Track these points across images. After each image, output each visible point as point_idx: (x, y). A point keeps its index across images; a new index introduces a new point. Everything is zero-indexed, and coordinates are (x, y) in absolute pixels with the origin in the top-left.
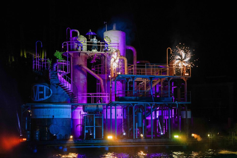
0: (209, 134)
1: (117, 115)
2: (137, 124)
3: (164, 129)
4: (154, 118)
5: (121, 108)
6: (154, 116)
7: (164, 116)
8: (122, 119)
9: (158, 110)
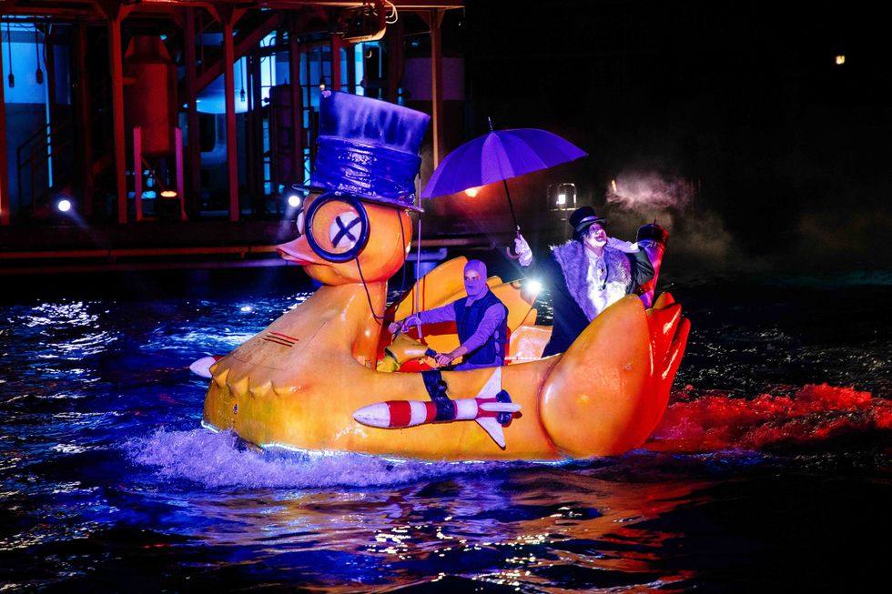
0: (562, 192)
1: (11, 77)
2: (137, 133)
3: (307, 164)
4: (242, 105)
5: (35, 38)
6: (242, 92)
7: (305, 89)
8: (45, 105)
9: (267, 52)
